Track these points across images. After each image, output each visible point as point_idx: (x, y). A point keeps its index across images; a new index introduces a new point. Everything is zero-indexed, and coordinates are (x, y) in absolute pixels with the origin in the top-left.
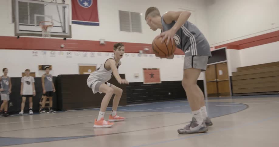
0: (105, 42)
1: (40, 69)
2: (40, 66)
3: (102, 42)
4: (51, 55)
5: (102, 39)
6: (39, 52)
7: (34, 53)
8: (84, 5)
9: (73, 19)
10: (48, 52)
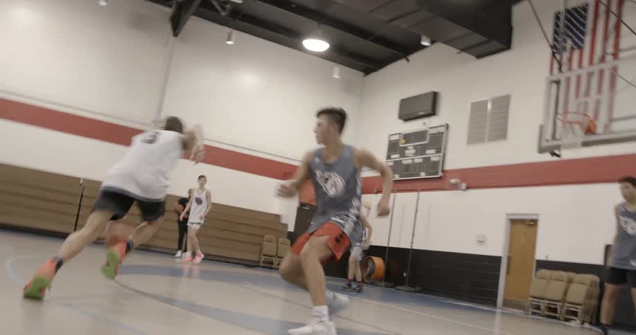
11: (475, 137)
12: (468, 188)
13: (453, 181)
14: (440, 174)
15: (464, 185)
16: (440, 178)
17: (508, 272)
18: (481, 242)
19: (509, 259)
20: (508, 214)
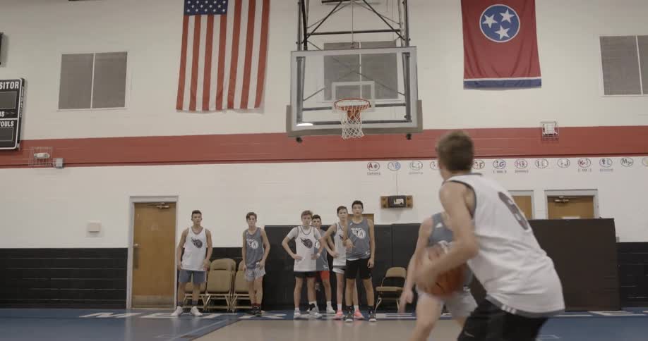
0: (556, 129)
1: (384, 206)
2: (383, 199)
3: (550, 130)
4: (412, 171)
5: (547, 122)
6: (383, 164)
7: (371, 166)
8: (497, 37)
9: (467, 75)
10: (405, 164)
11: (72, 97)
12: (65, 165)
13: (40, 155)
14: (17, 145)
15: (59, 162)
16: (16, 149)
17: (136, 266)
18: (94, 233)
19: (135, 249)
20: (131, 197)
